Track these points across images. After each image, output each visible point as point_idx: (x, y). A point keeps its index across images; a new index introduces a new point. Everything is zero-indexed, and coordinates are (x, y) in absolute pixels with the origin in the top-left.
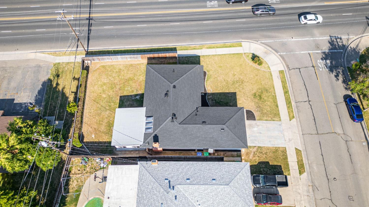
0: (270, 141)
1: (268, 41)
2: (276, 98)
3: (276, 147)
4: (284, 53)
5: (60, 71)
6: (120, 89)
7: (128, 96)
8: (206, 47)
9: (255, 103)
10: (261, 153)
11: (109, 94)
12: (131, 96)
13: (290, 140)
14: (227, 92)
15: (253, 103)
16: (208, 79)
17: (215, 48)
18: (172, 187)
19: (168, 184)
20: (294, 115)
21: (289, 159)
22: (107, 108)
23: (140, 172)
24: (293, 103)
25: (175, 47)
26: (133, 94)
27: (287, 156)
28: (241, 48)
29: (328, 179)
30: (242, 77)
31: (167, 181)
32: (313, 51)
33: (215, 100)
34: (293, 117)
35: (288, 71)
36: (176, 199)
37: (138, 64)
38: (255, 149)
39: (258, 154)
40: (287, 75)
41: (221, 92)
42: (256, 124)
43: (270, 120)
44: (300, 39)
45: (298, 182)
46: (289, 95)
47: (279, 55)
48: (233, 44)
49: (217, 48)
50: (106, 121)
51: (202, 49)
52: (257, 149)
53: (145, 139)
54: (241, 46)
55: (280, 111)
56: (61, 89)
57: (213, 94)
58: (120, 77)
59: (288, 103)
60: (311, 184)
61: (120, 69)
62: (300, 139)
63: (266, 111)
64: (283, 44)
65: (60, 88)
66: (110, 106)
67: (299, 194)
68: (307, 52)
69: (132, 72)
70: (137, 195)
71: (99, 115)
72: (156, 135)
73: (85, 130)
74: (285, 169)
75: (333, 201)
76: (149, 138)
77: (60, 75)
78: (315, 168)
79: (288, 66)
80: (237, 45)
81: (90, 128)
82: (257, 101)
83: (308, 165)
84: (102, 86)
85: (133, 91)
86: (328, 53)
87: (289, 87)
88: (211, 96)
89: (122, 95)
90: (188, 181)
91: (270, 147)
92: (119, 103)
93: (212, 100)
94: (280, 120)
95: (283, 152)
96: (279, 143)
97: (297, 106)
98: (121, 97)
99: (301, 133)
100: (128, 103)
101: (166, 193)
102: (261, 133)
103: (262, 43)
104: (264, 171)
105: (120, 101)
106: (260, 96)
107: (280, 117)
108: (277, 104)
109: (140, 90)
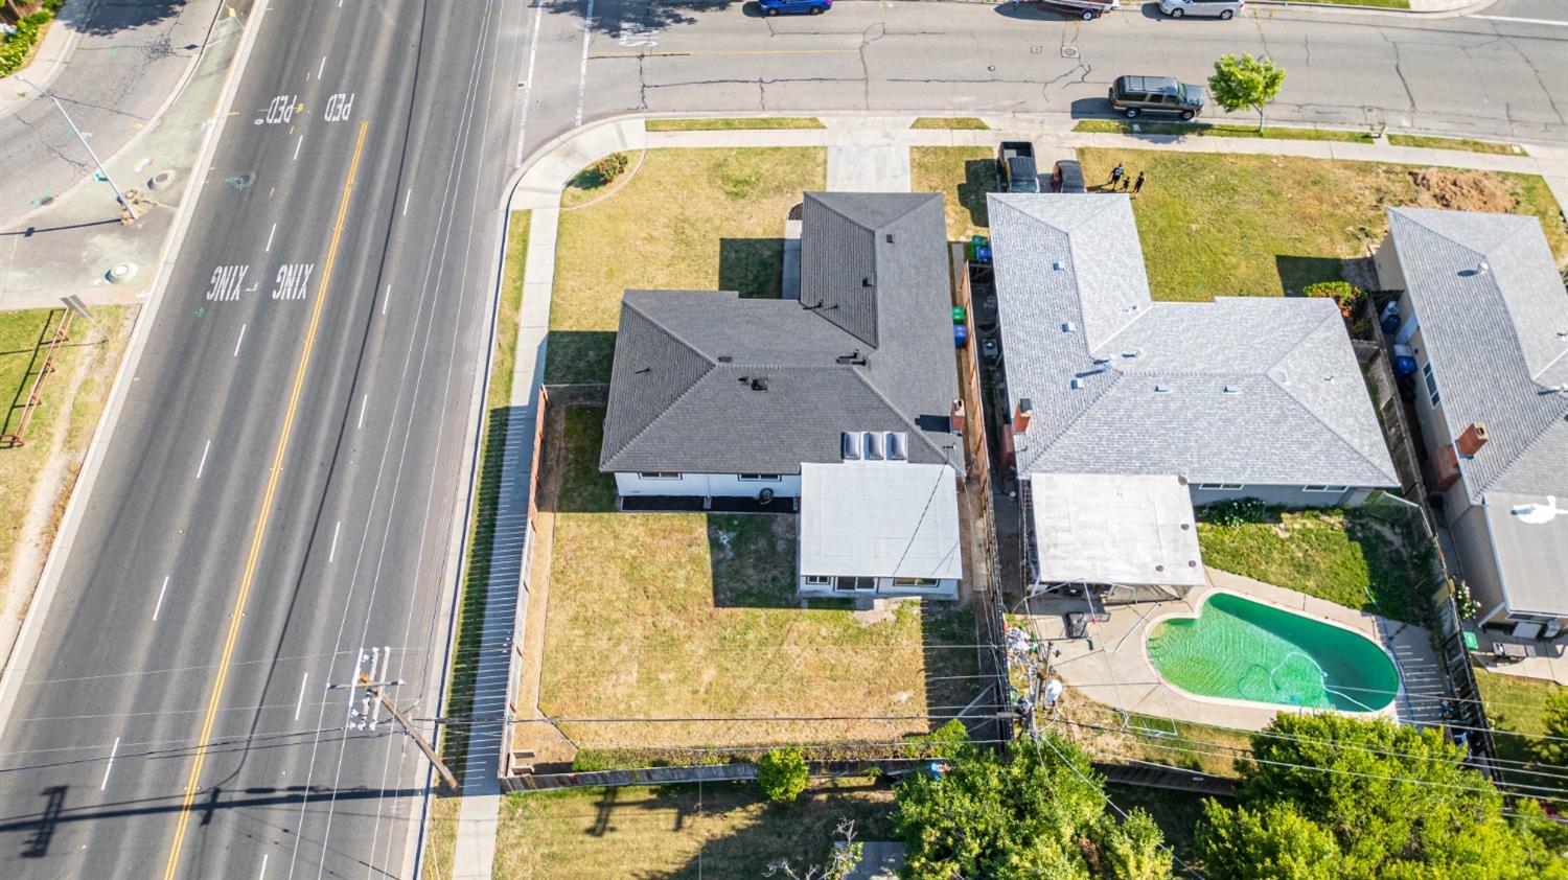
0: (893, 176)
1: (521, 143)
2: (749, 148)
3: (912, 167)
4: (580, 112)
6: (682, 611)
9: (765, 197)
12: (716, 564)
13: (888, 136)
15: (764, 200)
20: (806, 119)
21: (946, 144)
22: (770, 656)
23: (1056, 469)
24: (768, 115)
25: (486, 416)
26: (708, 557)
27: (936, 147)
28: (535, 214)
29: (992, 81)
30: (663, 220)
31: (1080, 382)
32: (581, 49)
34: (814, 120)
35: (651, 111)
36: (1132, 356)
37: (557, 548)
40: (664, 116)
44: (531, 70)
46: (738, 120)
47: (583, 123)
48: (512, 235)
49: (522, 277)
51: (517, 325)
53: (932, 457)
54: (529, 212)
55: (794, 145)
59: (766, 124)
60: (1009, 114)
61: (574, 619)
62: (883, 116)
63: (793, 176)
64: (543, 108)
68: (585, 61)
69: (596, 569)
70: (1136, 473)
71: (802, 684)
74: (973, 154)
75: (1049, 79)
76: (931, 443)
78: (964, 99)
79: (631, 111)
82: (756, 192)
84: (659, 689)
85: (695, 559)
86: (594, 21)
87: (709, 116)
90: (1071, 326)
94: (825, 148)
95: (924, 155)
96: (900, 159)
97: (777, 110)
98: (718, 603)
99: (865, 112)
105: (737, 605)
106: (739, 182)
107: (815, 147)
108: (770, 148)
109: (691, 530)
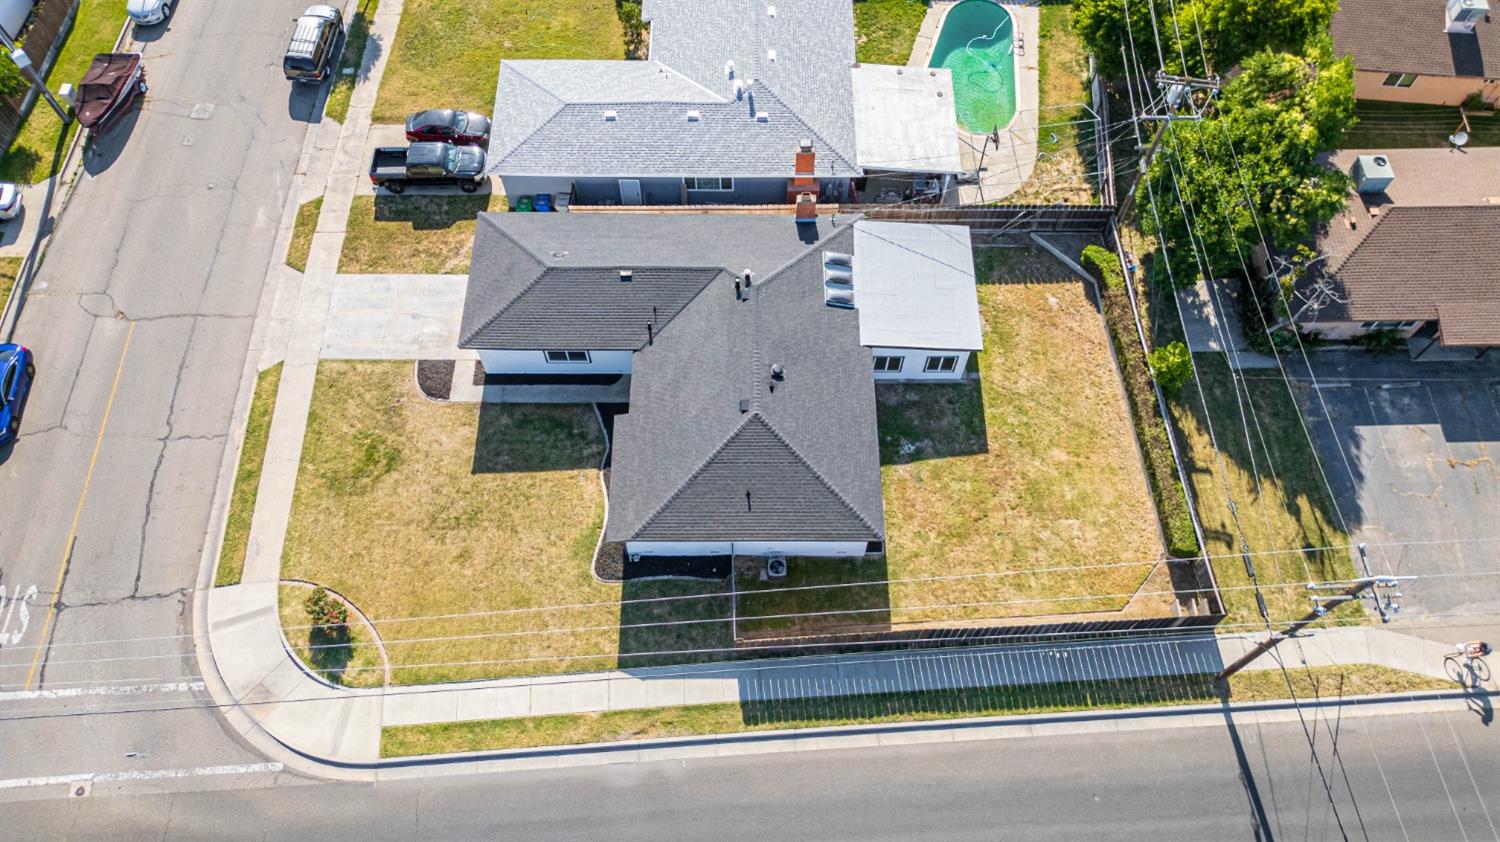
0: (389, 290)
3: (373, 272)
6: (995, 483)
7: (953, 454)
9: (402, 427)
10: (433, 255)
11: (1037, 463)
12: (938, 454)
13: (312, 296)
15: (409, 428)
19: (756, 106)
20: (259, 385)
21: (339, 238)
22: (1032, 404)
23: (853, 148)
24: (238, 433)
25: (754, 731)
28: (389, 723)
29: (234, 187)
31: (759, 114)
32: (11, 703)
33: (571, 435)
34: (262, 376)
35: (193, 584)
38: (450, 264)
40: (209, 563)
41: (543, 475)
43: (361, 361)
44: (41, 781)
46: (241, 465)
47: (199, 680)
49: (519, 722)
51: (605, 715)
52: (443, 262)
53: (847, 236)
54: (385, 731)
55: (310, 396)
56: (1266, 485)
57: (578, 463)
59: (258, 433)
60: (299, 178)
63: (368, 396)
65: (1272, 494)
68: (46, 693)
69: (957, 572)
72: (809, 242)
75: (247, 135)
76: (831, 235)
77: (1301, 554)
79: (185, 614)
82: (391, 437)
83: (282, 226)
84: (1082, 499)
87: (223, 506)
88: (586, 453)
89: (981, 457)
90: (693, 115)
91: (395, 273)
92: (982, 420)
93: (583, 436)
94: (321, 363)
95: (355, 260)
96: (356, 285)
97: (230, 419)
98: (984, 449)
99: (258, 321)
100: (945, 422)
101: (764, 84)
105: (984, 433)
106: (370, 458)
107: (318, 372)
108: (309, 424)
109: (902, 481)
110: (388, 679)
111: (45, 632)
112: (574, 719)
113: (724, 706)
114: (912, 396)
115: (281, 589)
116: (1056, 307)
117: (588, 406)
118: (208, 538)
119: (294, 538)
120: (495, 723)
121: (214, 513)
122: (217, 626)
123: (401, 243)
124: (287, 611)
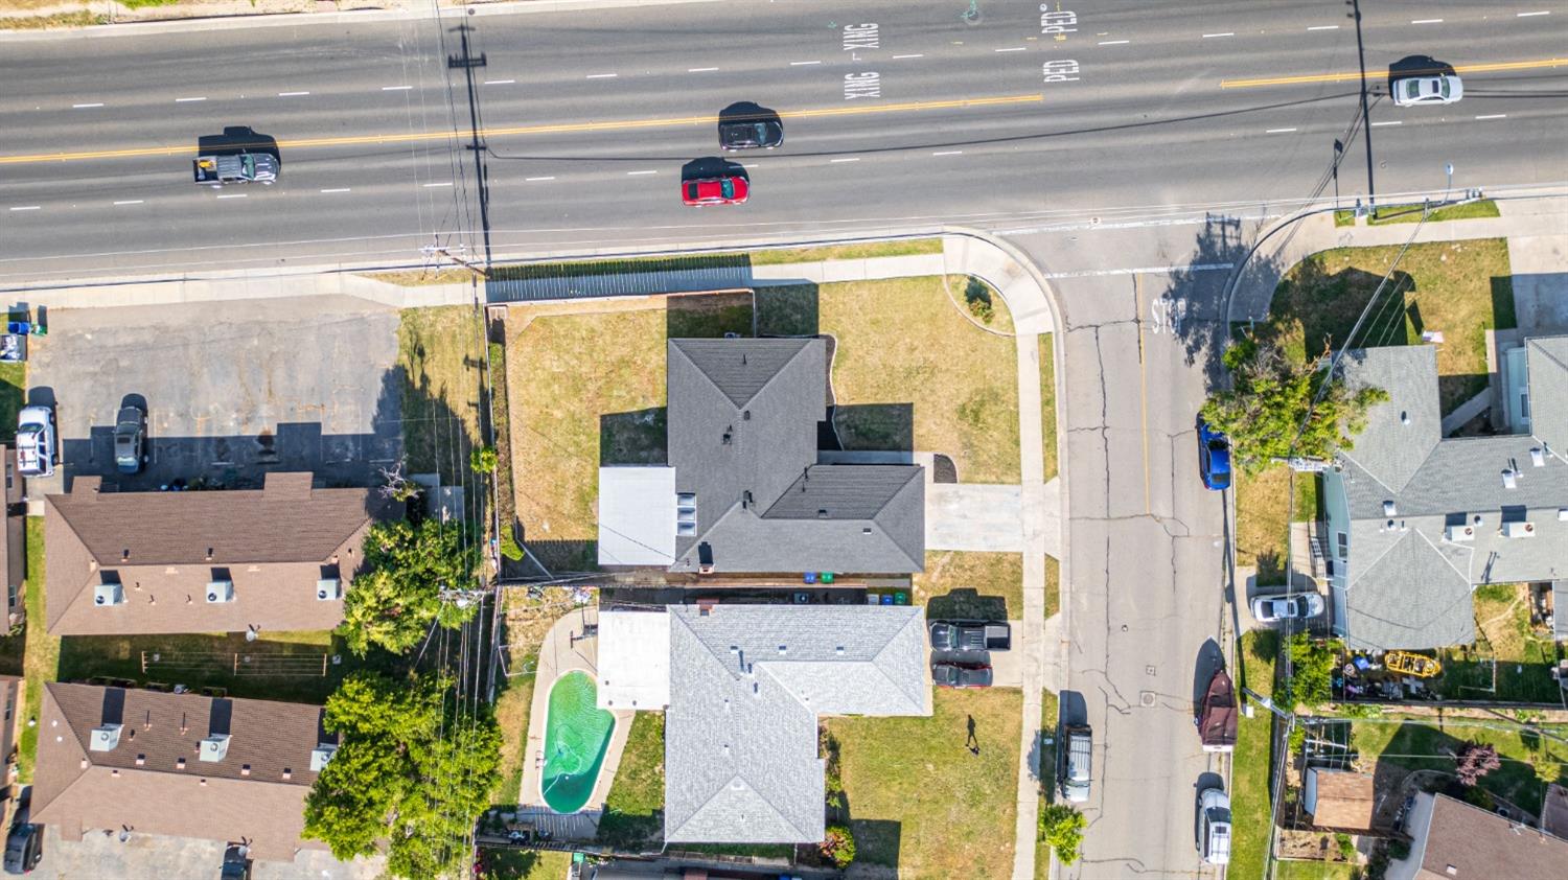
0: (985, 539)
2: (1018, 420)
3: (998, 553)
4: (1062, 276)
5: (424, 334)
6: (599, 395)
7: (623, 414)
8: (836, 252)
9: (960, 435)
10: (961, 567)
11: (572, 408)
12: (631, 414)
13: (1035, 535)
14: (890, 402)
15: (956, 434)
16: (837, 362)
17: (863, 257)
18: (746, 667)
19: (739, 660)
20: (1056, 466)
21: (1026, 582)
22: (569, 449)
23: (672, 629)
24: (1061, 434)
25: (744, 251)
26: (635, 409)
27: (1021, 574)
28: (940, 255)
29: (1109, 629)
30: (932, 357)
31: (735, 652)
32: (1146, 266)
33: (856, 428)
34: (1055, 473)
35: (1065, 335)
36: (756, 690)
37: (642, 313)
38: (946, 559)
39: (952, 569)
40: (1059, 347)
41: (871, 402)
42: (956, 492)
43: (994, 483)
44: (1117, 226)
45: (1038, 634)
46: (1054, 410)
47: (1048, 280)
48: (915, 241)
49: (870, 255)
50: (572, 485)
51: (824, 259)
52: (952, 559)
53: (680, 551)
54: (941, 251)
55: (1022, 457)
56: (436, 395)
57: (850, 409)
58: (595, 355)
59: (1049, 432)
60: (1066, 638)
61: (593, 330)
62: (1062, 532)
63: (985, 457)
64: (1066, 243)
65: (434, 390)
66: (577, 444)
67: (1036, 660)
68: (1130, 271)
69: (627, 339)
70: (671, 679)
71: (553, 469)
72: (704, 544)
73: (523, 509)
74: (1013, 604)
75: (1111, 677)
76: (691, 550)
77: (427, 351)
78: (1084, 601)
79: (1065, 318)
80: (927, 248)
81: (534, 504)
82: (966, 427)
83: (1068, 595)
84: (548, 385)
85: (634, 401)
86: (1188, 274)
87: (1060, 384)
88: (846, 416)
89: (606, 412)
90: (783, 652)
91: (983, 553)
92: (602, 437)
93: (849, 427)
94: (1020, 482)
95: (1012, 564)
96: (1007, 544)
97: (1069, 443)
98: (603, 418)
99: (1067, 516)
100: (626, 435)
101: (733, 679)
102: (965, 517)
103: (1002, 237)
104: (962, 610)
105: (602, 428)
106: (976, 414)
107: (1020, 475)
108: (1018, 437)
109: (654, 396)
110: (944, 280)
111: (1141, 306)
112: (841, 257)
113: (760, 264)
114: (644, 454)
115: (1014, 331)
116: (545, 522)
117: (847, 448)
118: (1063, 364)
119: (1013, 361)
120: (883, 255)
121: (1063, 379)
122: (1044, 310)
123: (983, 577)
124: (1008, 317)
